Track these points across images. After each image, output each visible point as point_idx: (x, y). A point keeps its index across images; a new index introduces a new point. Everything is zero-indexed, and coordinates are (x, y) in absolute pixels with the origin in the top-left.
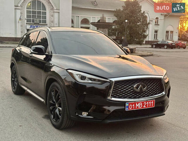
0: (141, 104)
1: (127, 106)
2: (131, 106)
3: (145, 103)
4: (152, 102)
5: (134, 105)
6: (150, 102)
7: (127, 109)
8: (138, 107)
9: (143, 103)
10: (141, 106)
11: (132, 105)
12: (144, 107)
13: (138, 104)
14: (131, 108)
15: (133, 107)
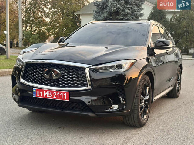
0: (50, 93)
1: (34, 92)
2: (38, 92)
3: (55, 93)
4: (65, 94)
5: (41, 92)
6: (62, 94)
7: (34, 96)
8: (46, 96)
9: (52, 92)
10: (50, 95)
11: (40, 92)
12: (54, 97)
13: (46, 93)
14: (38, 95)
15: (40, 94)
